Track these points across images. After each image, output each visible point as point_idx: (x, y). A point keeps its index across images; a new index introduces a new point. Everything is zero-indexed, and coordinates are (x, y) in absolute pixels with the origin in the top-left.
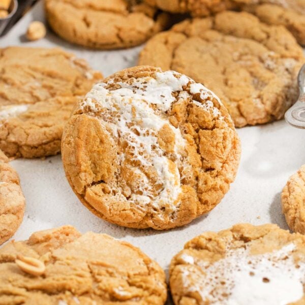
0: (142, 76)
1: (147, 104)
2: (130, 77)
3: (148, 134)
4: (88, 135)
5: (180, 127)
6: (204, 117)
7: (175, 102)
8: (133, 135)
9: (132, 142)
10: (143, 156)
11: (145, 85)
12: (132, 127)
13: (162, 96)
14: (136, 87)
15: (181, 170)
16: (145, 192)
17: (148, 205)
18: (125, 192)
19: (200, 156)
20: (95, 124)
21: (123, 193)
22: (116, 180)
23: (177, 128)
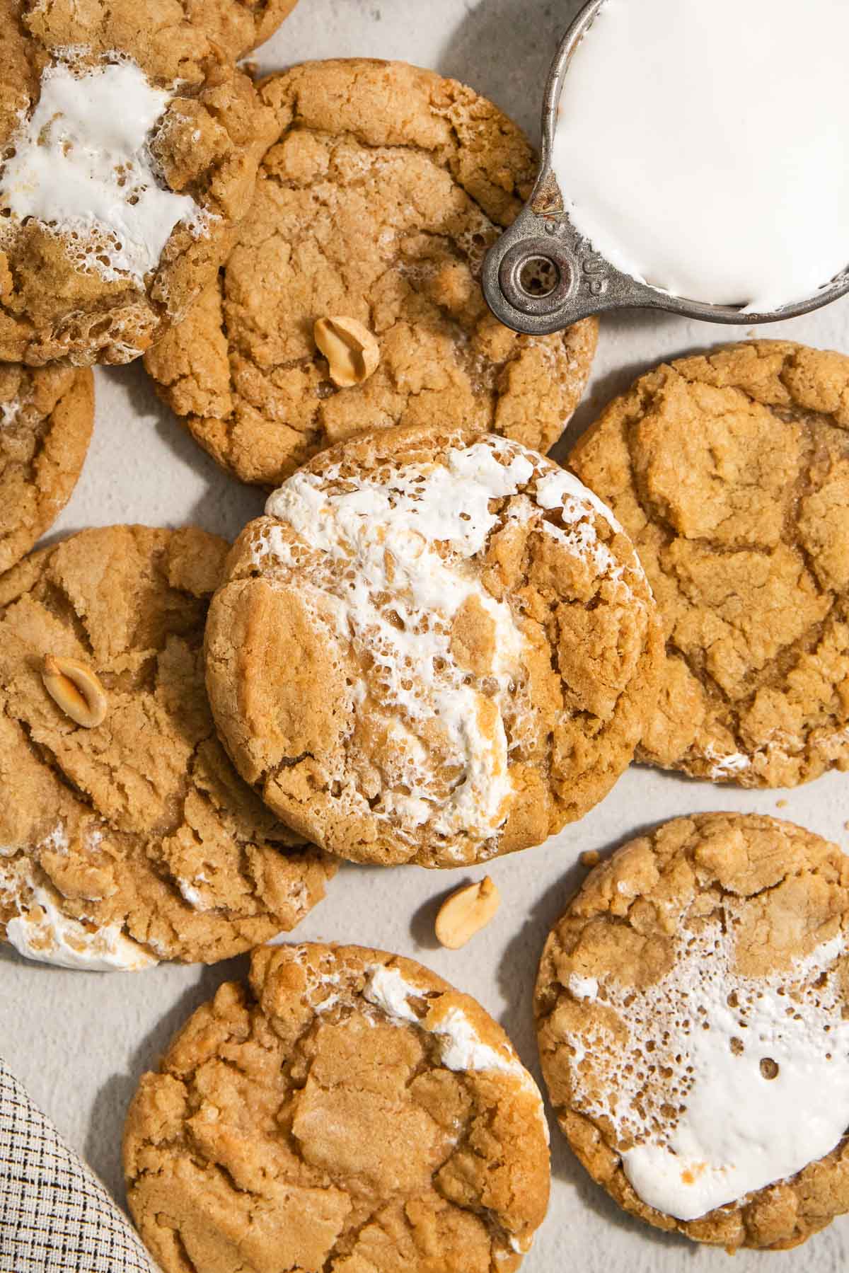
0: (410, 461)
1: (425, 541)
2: (382, 462)
3: (426, 627)
4: (273, 639)
5: (510, 599)
6: (570, 574)
7: (497, 529)
8: (388, 631)
9: (385, 654)
10: (413, 691)
11: (421, 485)
12: (386, 607)
13: (463, 515)
14: (396, 490)
15: (509, 723)
16: (416, 790)
17: (424, 827)
18: (366, 787)
19: (557, 679)
20: (290, 607)
21: (360, 789)
22: (343, 751)
23: (500, 601)
